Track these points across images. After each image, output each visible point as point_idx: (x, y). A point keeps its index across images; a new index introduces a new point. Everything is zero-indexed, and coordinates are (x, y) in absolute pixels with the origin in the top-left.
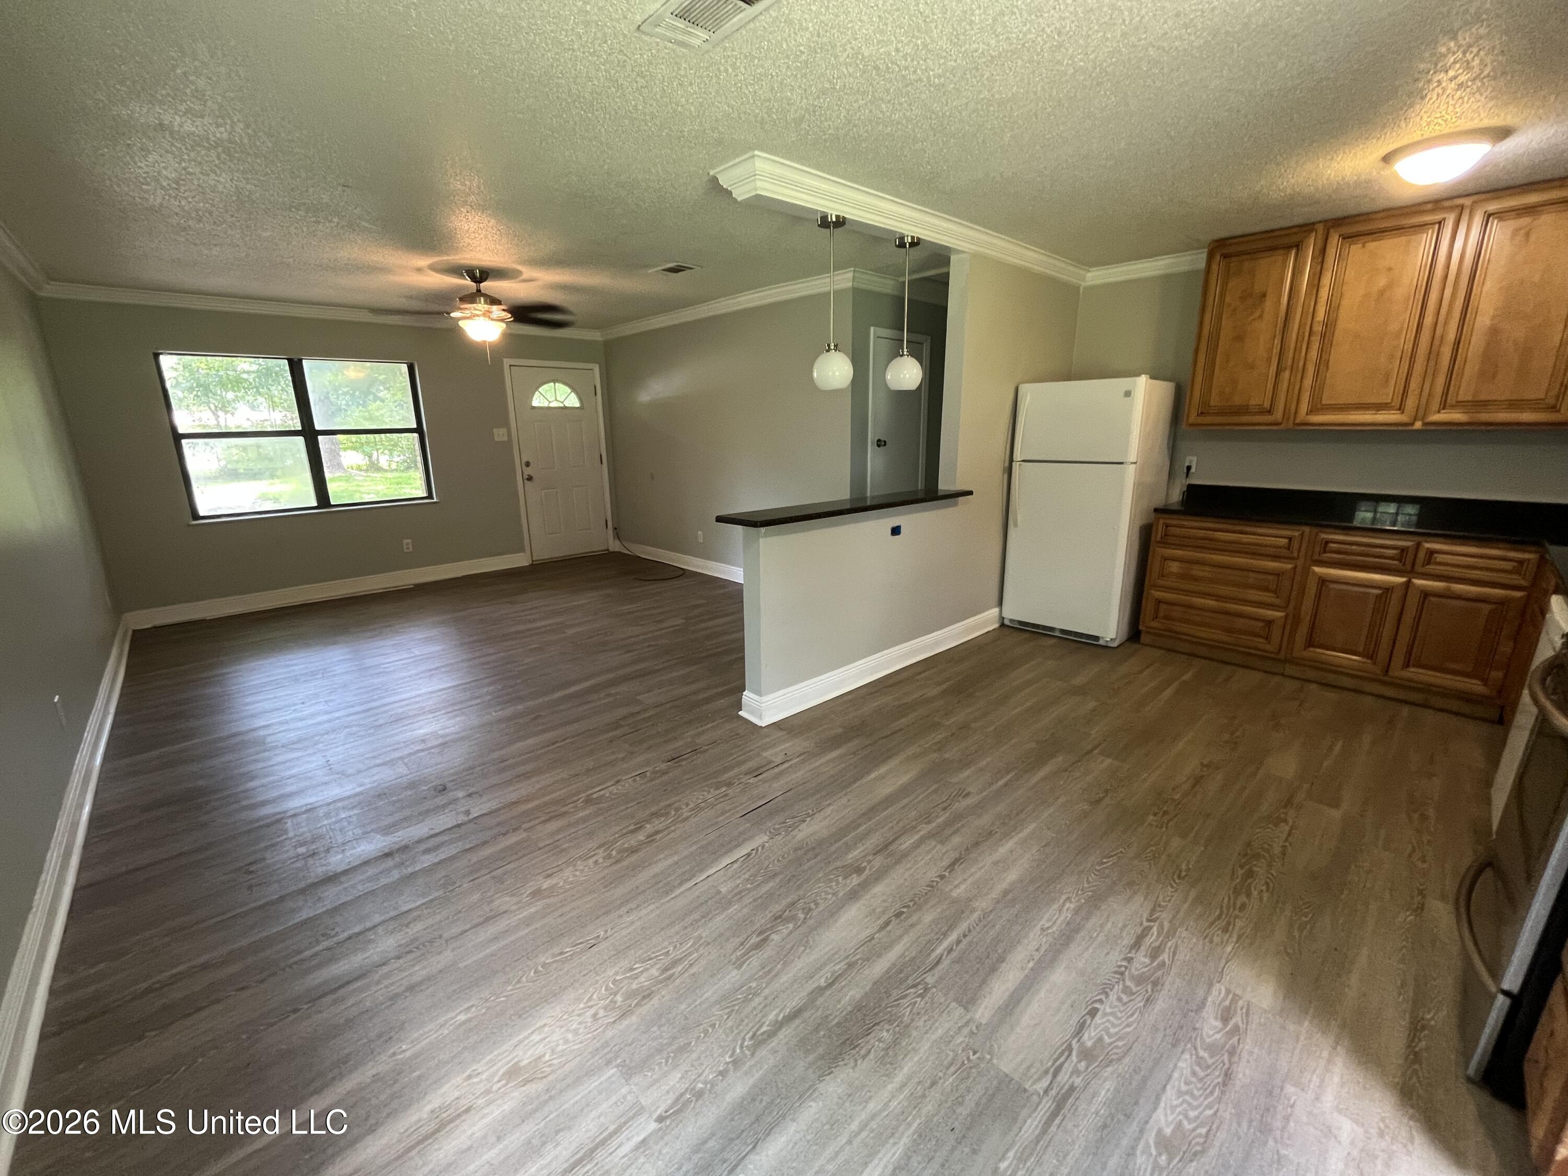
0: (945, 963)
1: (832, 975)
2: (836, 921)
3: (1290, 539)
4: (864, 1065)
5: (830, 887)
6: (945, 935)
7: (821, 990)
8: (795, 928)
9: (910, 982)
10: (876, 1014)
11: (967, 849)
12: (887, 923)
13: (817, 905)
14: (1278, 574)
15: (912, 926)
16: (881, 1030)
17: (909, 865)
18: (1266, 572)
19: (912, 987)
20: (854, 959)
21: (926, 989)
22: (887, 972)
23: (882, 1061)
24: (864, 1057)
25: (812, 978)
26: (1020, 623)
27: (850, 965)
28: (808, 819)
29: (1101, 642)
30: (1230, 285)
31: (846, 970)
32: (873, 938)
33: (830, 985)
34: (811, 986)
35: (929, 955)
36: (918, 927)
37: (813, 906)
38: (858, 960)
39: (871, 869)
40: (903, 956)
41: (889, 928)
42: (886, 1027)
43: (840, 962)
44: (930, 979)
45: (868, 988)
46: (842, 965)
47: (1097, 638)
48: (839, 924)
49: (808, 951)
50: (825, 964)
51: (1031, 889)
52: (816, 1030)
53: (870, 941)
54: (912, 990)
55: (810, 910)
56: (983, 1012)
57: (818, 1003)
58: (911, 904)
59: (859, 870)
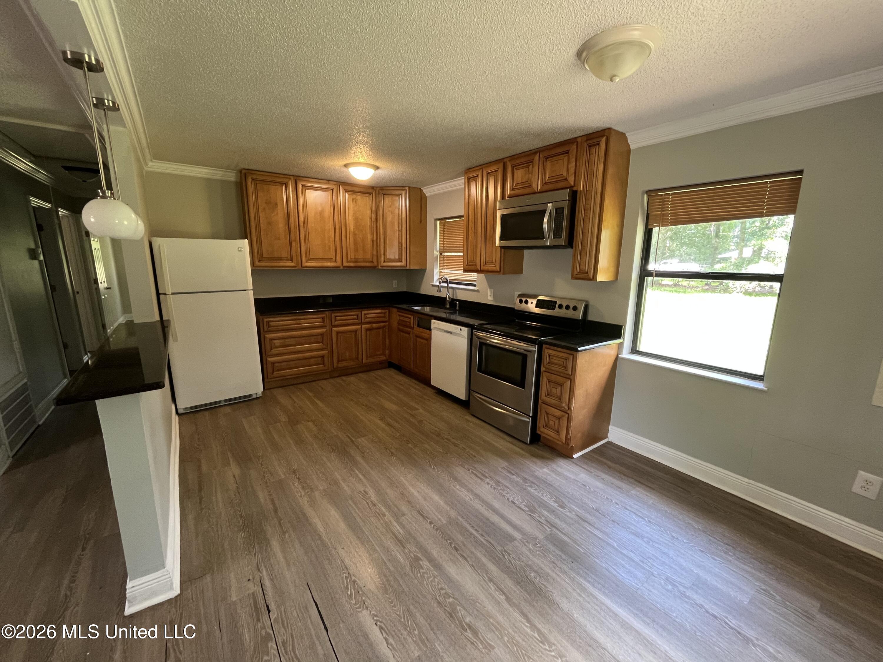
0: (489, 539)
1: (498, 591)
2: (458, 581)
3: (323, 318)
4: (550, 588)
5: (428, 578)
6: (471, 534)
7: (508, 599)
8: (461, 604)
9: (501, 556)
10: (521, 576)
11: (412, 507)
12: (462, 556)
13: (442, 589)
14: (322, 335)
15: (464, 545)
16: (530, 576)
17: (419, 534)
18: (317, 335)
19: (504, 557)
20: (487, 578)
21: (505, 551)
22: (495, 565)
23: (547, 580)
24: (546, 587)
25: (499, 603)
26: (192, 408)
27: (491, 580)
28: (353, 578)
29: (254, 396)
30: (259, 195)
31: (493, 582)
32: (472, 565)
33: (504, 593)
34: (506, 605)
35: (484, 544)
36: (465, 543)
37: (443, 592)
38: (487, 576)
39: (417, 553)
40: (485, 556)
41: (465, 556)
42: (528, 573)
43: (488, 585)
44: (499, 548)
45: (506, 576)
46: (491, 585)
47: (251, 395)
48: (460, 580)
49: (480, 601)
50: (490, 594)
51: (446, 495)
52: (533, 606)
53: (474, 567)
54: (506, 557)
55: (446, 593)
56: (517, 535)
57: (516, 602)
58: (449, 541)
59: (417, 559)
